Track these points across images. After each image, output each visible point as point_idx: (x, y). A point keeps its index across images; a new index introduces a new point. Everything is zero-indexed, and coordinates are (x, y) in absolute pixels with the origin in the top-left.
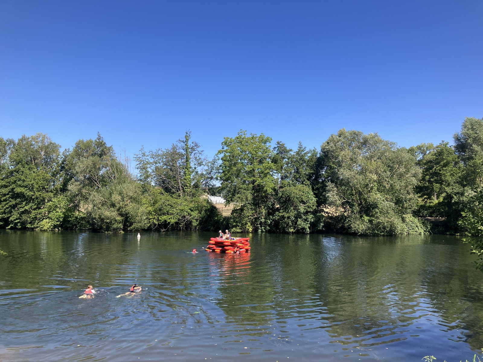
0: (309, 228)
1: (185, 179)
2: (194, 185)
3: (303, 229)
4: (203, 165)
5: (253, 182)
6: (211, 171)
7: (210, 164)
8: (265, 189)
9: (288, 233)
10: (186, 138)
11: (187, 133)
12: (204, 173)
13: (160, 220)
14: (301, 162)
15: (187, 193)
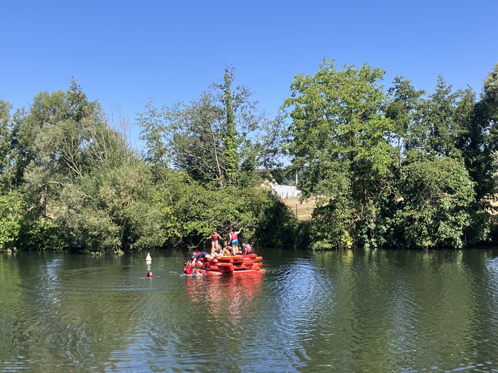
0: (462, 238)
1: (227, 155)
2: (243, 165)
3: (451, 239)
4: (258, 127)
5: (352, 155)
6: (274, 139)
7: (270, 126)
8: (374, 167)
9: (421, 249)
10: (226, 80)
11: (227, 71)
12: (262, 142)
13: (186, 230)
14: (443, 114)
15: (232, 180)
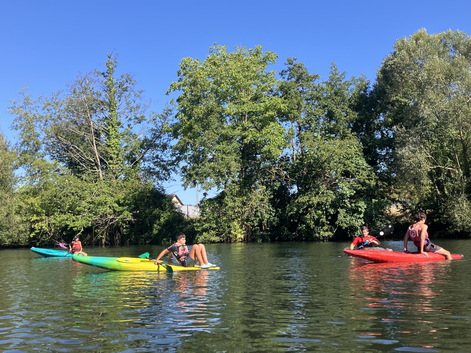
1: (109, 146)
3: (351, 228)
4: (146, 120)
11: (109, 58)
12: (149, 137)
